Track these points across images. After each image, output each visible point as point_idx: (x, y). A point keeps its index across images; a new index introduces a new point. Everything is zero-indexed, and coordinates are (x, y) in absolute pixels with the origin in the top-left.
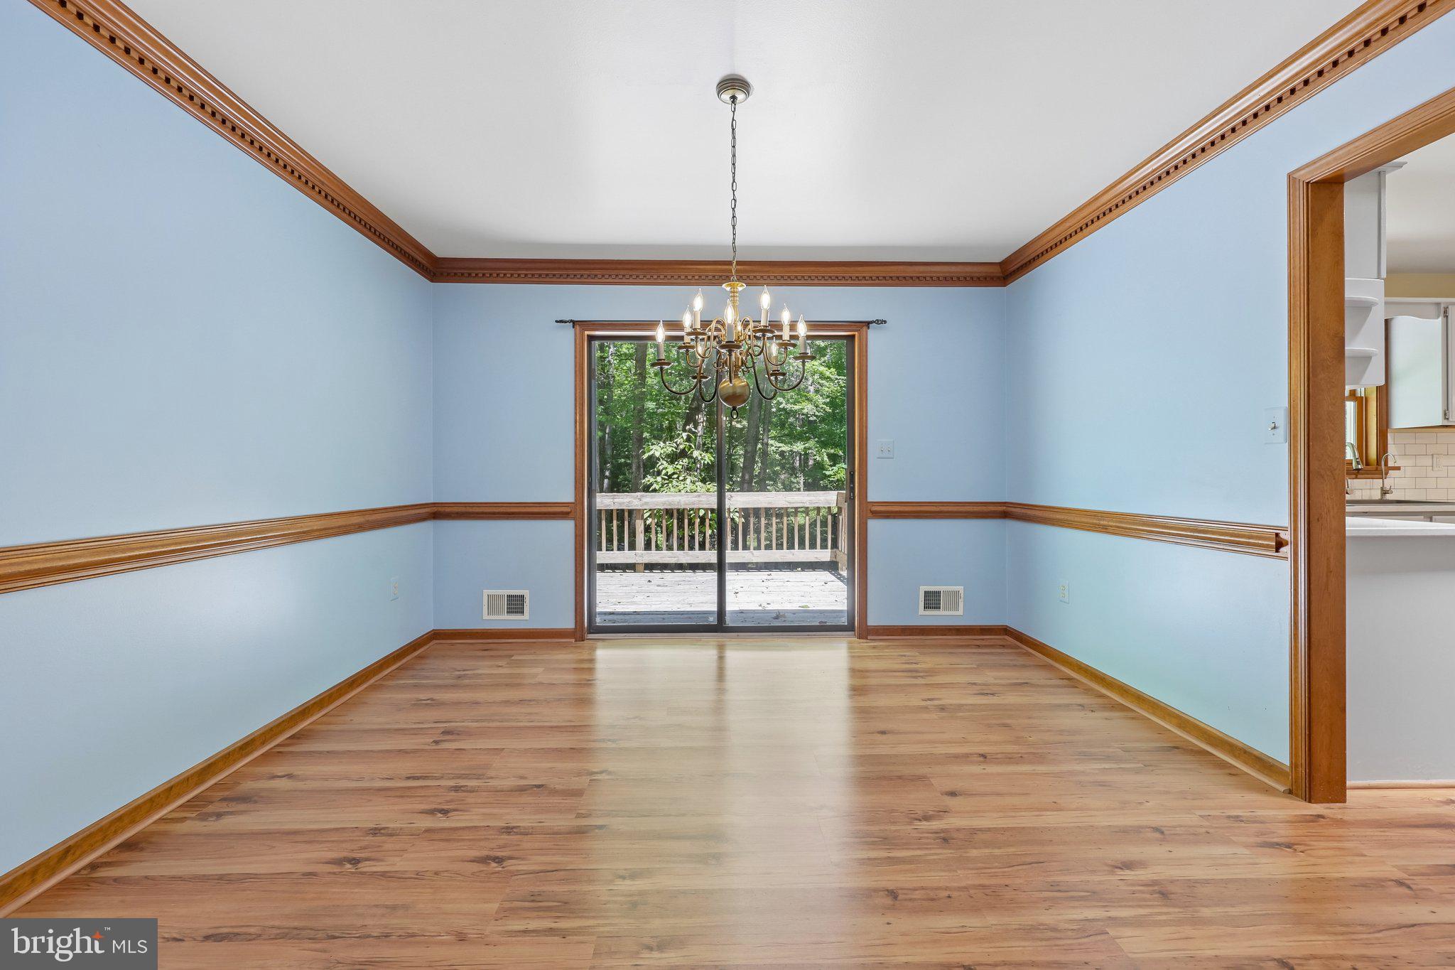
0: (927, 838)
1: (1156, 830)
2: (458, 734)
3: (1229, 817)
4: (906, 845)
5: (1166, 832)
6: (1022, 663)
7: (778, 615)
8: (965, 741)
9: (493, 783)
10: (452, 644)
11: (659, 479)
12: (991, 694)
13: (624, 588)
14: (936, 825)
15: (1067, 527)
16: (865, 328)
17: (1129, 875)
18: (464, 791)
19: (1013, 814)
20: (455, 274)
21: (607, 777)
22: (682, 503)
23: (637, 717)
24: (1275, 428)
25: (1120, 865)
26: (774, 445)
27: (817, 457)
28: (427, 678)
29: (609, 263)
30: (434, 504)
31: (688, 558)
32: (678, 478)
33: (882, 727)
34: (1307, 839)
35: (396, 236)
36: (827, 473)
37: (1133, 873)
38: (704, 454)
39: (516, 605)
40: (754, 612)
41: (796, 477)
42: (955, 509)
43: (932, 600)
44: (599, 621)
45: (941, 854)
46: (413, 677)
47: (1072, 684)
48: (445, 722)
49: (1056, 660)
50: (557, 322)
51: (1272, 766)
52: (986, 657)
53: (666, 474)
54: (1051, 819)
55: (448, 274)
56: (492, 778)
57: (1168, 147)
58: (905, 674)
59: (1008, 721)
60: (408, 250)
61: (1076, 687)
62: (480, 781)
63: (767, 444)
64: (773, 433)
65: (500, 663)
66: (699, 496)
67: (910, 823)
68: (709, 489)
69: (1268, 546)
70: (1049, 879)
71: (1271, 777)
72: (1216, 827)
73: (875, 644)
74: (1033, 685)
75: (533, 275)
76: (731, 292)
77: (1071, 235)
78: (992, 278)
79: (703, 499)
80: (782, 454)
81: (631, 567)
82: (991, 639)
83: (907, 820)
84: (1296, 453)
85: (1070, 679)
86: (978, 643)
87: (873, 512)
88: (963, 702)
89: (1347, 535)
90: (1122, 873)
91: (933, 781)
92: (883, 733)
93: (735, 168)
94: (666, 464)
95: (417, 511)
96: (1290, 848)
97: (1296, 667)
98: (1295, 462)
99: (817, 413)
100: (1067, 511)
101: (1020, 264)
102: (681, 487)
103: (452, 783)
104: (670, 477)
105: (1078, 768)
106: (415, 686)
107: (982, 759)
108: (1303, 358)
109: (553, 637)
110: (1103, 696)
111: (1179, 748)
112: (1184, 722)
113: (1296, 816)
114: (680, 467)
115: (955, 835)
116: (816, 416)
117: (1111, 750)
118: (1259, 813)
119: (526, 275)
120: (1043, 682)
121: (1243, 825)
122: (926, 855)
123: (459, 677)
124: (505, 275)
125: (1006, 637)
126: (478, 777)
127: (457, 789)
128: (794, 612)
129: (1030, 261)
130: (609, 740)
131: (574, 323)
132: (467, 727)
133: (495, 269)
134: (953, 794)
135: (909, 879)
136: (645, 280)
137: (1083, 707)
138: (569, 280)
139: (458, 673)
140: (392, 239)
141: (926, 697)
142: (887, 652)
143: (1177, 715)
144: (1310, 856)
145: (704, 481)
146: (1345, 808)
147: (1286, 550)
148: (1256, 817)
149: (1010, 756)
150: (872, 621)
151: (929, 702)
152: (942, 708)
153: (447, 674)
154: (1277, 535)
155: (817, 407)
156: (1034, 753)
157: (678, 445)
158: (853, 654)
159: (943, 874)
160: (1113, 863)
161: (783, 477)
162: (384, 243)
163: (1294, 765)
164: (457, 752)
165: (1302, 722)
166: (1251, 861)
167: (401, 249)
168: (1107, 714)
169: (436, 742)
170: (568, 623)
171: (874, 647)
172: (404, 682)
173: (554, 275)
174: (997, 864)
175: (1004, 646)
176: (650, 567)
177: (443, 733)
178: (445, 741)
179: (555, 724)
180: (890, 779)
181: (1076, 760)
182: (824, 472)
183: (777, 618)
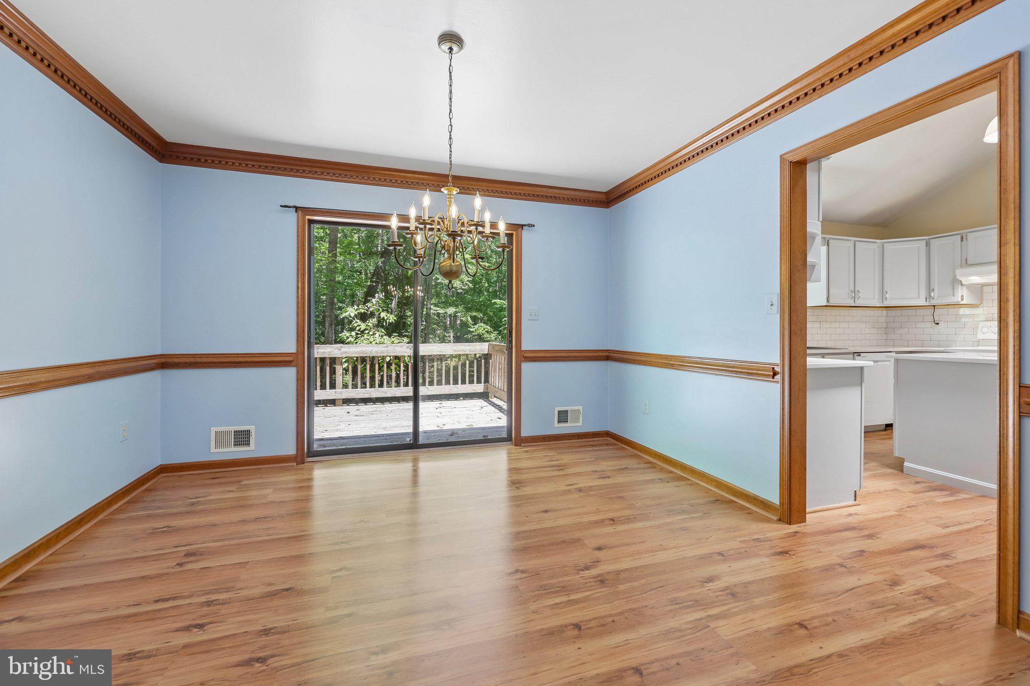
0: (590, 582)
1: (720, 554)
2: (201, 555)
3: (754, 540)
4: (578, 590)
5: (725, 555)
6: (622, 455)
7: (453, 433)
8: (598, 511)
9: (243, 593)
10: (180, 476)
11: (353, 333)
12: (608, 477)
13: (327, 419)
14: (594, 572)
15: (648, 366)
16: (520, 229)
17: (711, 585)
18: (216, 605)
19: (638, 557)
20: (185, 158)
21: (346, 573)
22: (374, 352)
23: (361, 521)
24: (772, 305)
25: (706, 580)
26: (434, 310)
27: (464, 318)
28: (160, 508)
29: (328, 163)
30: (162, 356)
31: (378, 394)
32: (368, 333)
33: (544, 507)
34: (794, 547)
35: (128, 118)
36: (471, 330)
37: (713, 584)
38: (389, 315)
39: (242, 438)
40: (434, 431)
41: (449, 332)
42: (577, 354)
43: (563, 417)
44: (316, 447)
45: (602, 592)
46: (144, 508)
47: (653, 466)
48: (186, 545)
49: (640, 451)
50: (282, 206)
51: (770, 506)
52: (600, 453)
53: (359, 330)
54: (661, 557)
55: (178, 157)
56: (241, 589)
57: (713, 130)
58: (551, 469)
59: (621, 495)
60: (138, 132)
61: (656, 468)
62: (229, 593)
63: (430, 309)
64: (433, 301)
65: (231, 489)
66: (387, 347)
67: (578, 573)
68: (393, 341)
69: (768, 375)
70: (670, 597)
71: (769, 512)
72: (750, 547)
73: (527, 449)
74: (630, 469)
75: (260, 166)
76: (448, 194)
77: (652, 178)
78: (601, 202)
79: (390, 348)
80: (438, 315)
81: (333, 402)
82: (599, 440)
83: (576, 571)
84: (783, 320)
85: (650, 463)
86: (592, 443)
87: (525, 358)
88: (592, 484)
89: (807, 367)
90: (708, 585)
91: (586, 541)
92: (546, 511)
93: (451, 102)
94: (359, 322)
95: (146, 362)
96: (787, 554)
97: (783, 446)
98: (783, 326)
99: (463, 287)
100: (648, 355)
101: (618, 195)
102: (372, 339)
103: (203, 599)
104: (363, 332)
105: (668, 520)
106: (149, 516)
107: (611, 522)
108: (788, 265)
109: (277, 463)
110: (671, 472)
111: (718, 501)
112: (719, 484)
113: (785, 534)
114: (371, 325)
115: (607, 577)
116: (462, 289)
117: (684, 506)
118: (768, 535)
119: (253, 166)
120: (636, 466)
121: (762, 543)
122: (592, 594)
123: (193, 504)
124: (233, 163)
125: (608, 438)
126: (228, 590)
127: (209, 604)
128: (464, 430)
129: (625, 193)
130: (342, 543)
131: (297, 208)
132: (207, 547)
133: (225, 158)
134: (599, 549)
135: (586, 613)
136: (357, 180)
137: (662, 480)
138: (292, 173)
139: (191, 501)
140: (123, 120)
141: (568, 483)
142: (536, 454)
143: (715, 480)
144: (798, 557)
145: (390, 335)
146: (806, 525)
147: (778, 377)
148: (767, 537)
149: (628, 518)
150: (525, 433)
151: (570, 487)
152: (580, 490)
153: (180, 503)
154: (773, 368)
155: (463, 283)
156: (641, 514)
157: (369, 308)
158: (511, 458)
159: (606, 606)
160: (703, 580)
161: (438, 332)
162: (115, 122)
163: (782, 504)
164: (203, 571)
165: (786, 478)
166: (771, 565)
167: (132, 130)
168: (676, 483)
169: (180, 565)
170: (291, 450)
171: (527, 452)
172: (136, 514)
173: (279, 168)
174: (637, 593)
175: (607, 444)
176: (347, 401)
177: (185, 555)
178: (188, 562)
179: (292, 535)
180: (557, 544)
181: (666, 515)
182: (468, 329)
183: (452, 435)
